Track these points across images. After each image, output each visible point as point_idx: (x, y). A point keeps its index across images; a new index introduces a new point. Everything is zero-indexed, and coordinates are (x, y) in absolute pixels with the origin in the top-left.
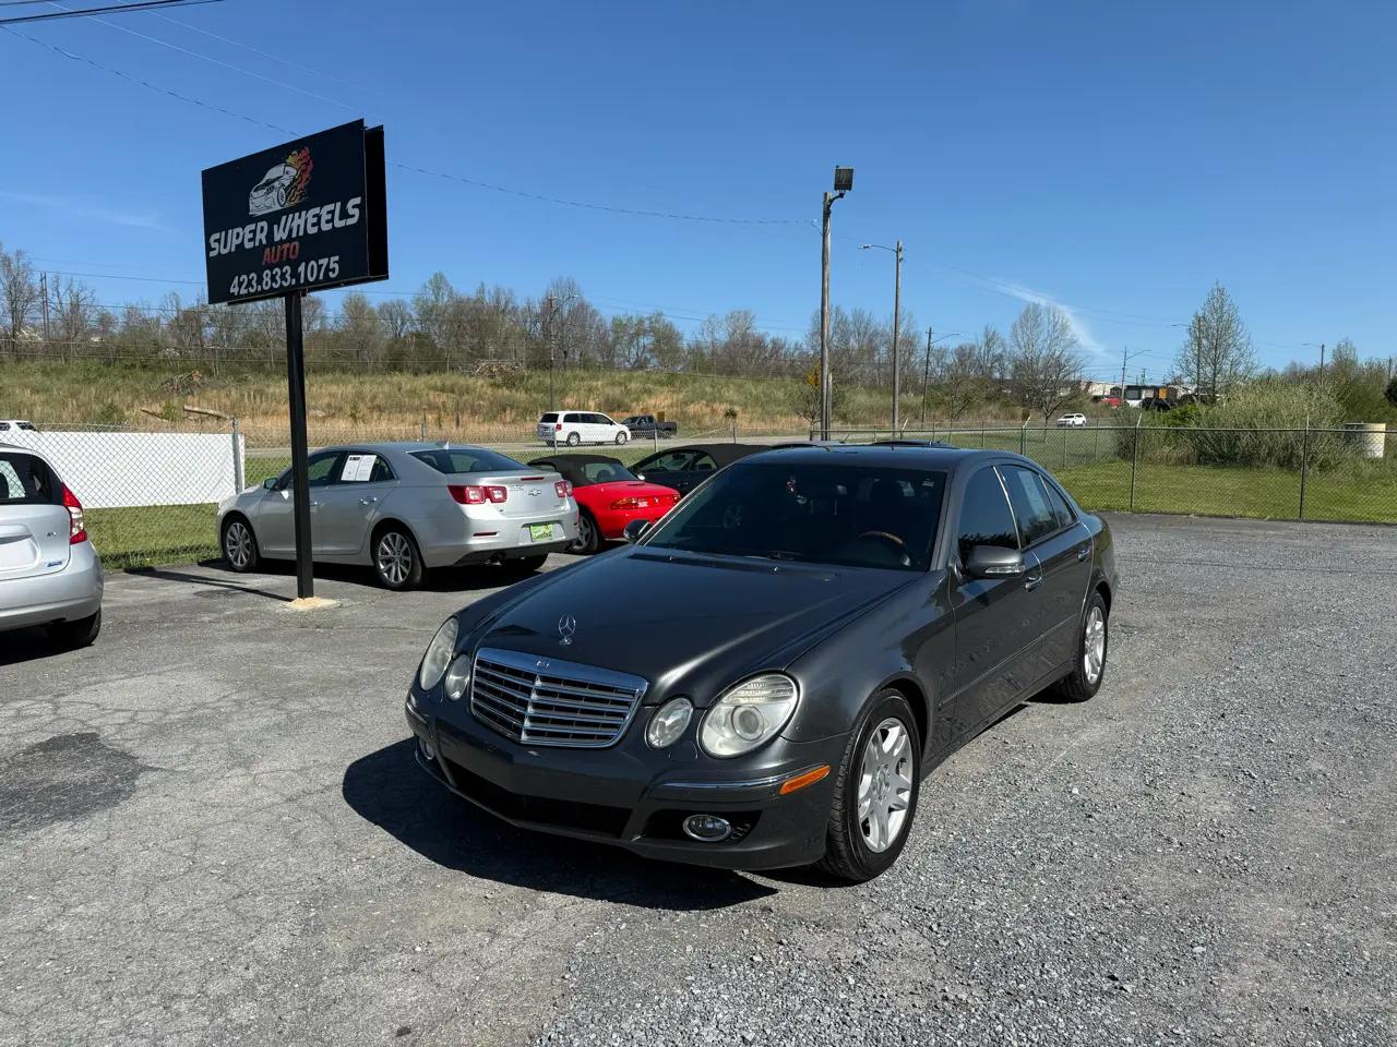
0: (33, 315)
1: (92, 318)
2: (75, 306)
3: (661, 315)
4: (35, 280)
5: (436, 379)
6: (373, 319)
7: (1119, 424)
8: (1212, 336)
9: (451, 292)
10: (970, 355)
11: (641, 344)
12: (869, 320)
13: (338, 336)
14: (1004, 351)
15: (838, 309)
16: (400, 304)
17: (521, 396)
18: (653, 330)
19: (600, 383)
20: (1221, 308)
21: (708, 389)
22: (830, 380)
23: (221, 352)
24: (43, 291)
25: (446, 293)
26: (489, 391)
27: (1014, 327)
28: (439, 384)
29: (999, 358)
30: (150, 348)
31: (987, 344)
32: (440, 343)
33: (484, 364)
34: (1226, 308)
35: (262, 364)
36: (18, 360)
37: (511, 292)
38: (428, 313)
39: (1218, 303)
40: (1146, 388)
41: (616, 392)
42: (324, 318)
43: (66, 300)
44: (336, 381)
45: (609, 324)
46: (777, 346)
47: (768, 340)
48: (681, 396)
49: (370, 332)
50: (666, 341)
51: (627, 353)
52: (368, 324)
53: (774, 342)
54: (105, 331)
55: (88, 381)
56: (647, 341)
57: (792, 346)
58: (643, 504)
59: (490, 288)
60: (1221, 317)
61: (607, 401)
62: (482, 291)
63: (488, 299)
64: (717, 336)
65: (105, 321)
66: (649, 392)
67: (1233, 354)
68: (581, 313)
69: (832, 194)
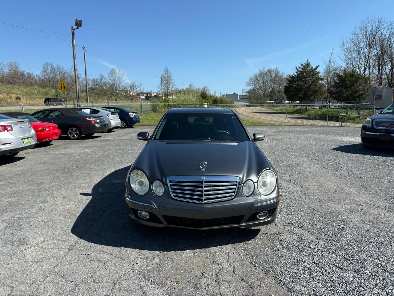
7: (152, 103)
8: (166, 80)
10: (96, 82)
12: (62, 69)
14: (106, 80)
15: (52, 64)
20: (168, 73)
21: (6, 89)
22: (79, 88)
27: (109, 74)
29: (105, 83)
31: (101, 79)
34: (169, 73)
39: (167, 71)
40: (144, 93)
46: (29, 75)
47: (25, 73)
53: (28, 74)
57: (36, 75)
58: (47, 129)
60: (168, 75)
64: (4, 70)
67: (171, 85)
69: (75, 27)
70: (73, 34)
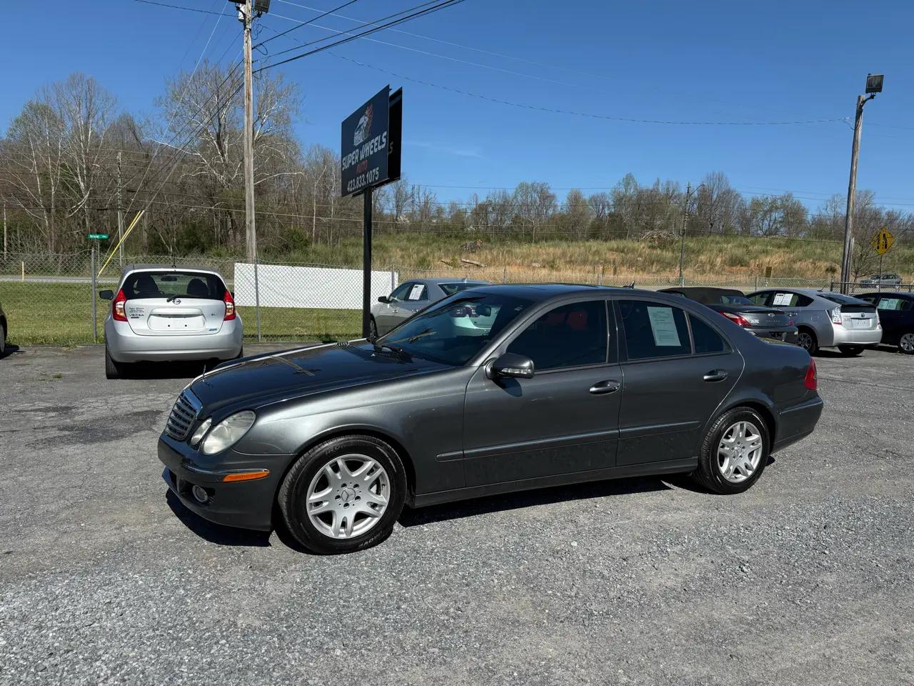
0: (407, 209)
1: (434, 209)
2: (426, 203)
3: (790, 196)
4: (408, 189)
5: (614, 244)
6: (584, 204)
9: (636, 185)
11: (773, 218)
13: (562, 217)
16: (603, 195)
17: (668, 255)
18: (784, 207)
19: (730, 245)
21: (819, 251)
23: (496, 228)
24: (413, 195)
25: (633, 187)
26: (648, 251)
28: (615, 246)
30: (460, 226)
32: (626, 219)
33: (648, 234)
35: (518, 235)
36: (398, 233)
37: (677, 183)
38: (620, 200)
41: (739, 252)
42: (556, 206)
43: (422, 199)
44: (555, 246)
45: (748, 203)
46: (892, 218)
48: (792, 256)
49: (582, 214)
50: (793, 215)
51: (761, 224)
52: (581, 209)
53: (889, 214)
54: (438, 217)
55: (427, 244)
56: (777, 215)
59: (663, 181)
61: (731, 259)
62: (657, 184)
63: (661, 190)
64: (838, 210)
65: (440, 211)
66: (766, 252)
68: (727, 195)
69: (864, 96)
70: (859, 112)
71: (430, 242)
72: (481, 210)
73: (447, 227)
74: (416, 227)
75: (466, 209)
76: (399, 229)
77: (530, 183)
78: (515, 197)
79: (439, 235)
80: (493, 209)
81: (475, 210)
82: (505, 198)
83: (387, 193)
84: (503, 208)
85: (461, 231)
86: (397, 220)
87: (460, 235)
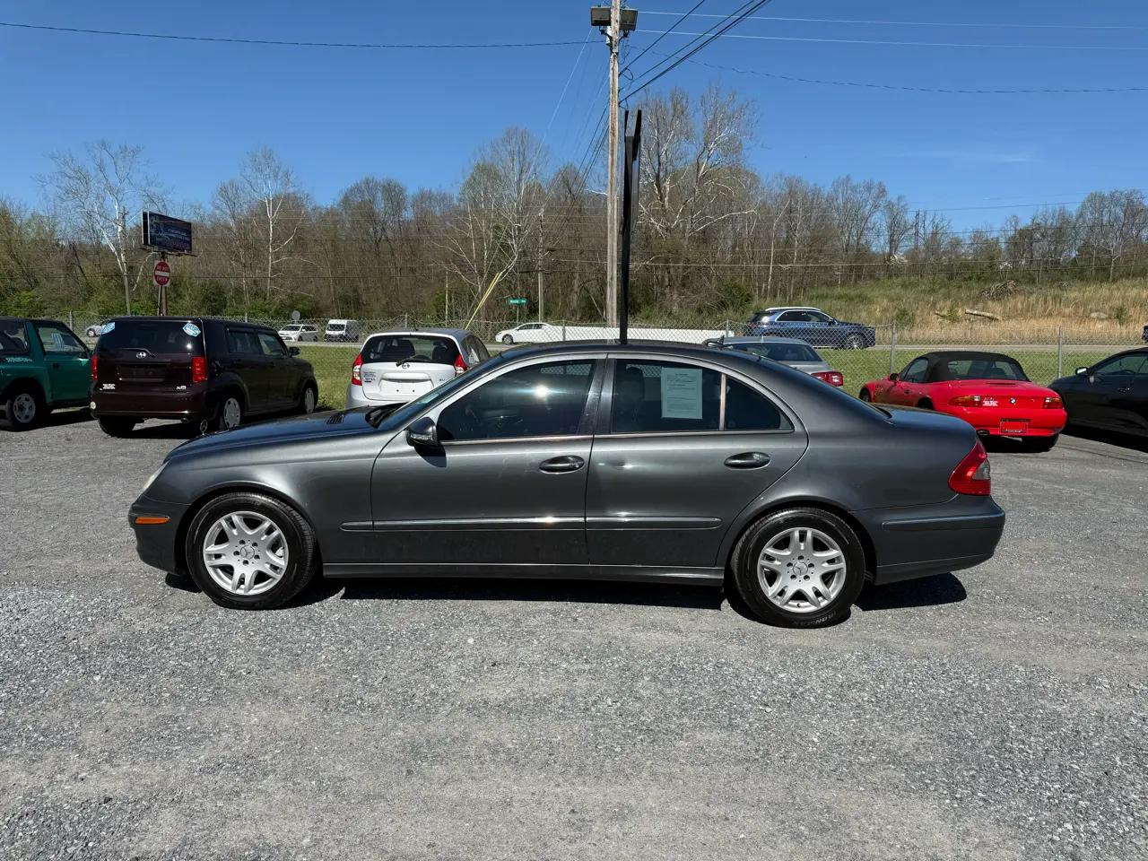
0: (906, 245)
1: (946, 242)
2: (934, 234)
4: (910, 218)
23: (1048, 262)
24: (915, 224)
30: (987, 263)
35: (1083, 271)
36: (890, 277)
43: (930, 229)
54: (952, 252)
55: (932, 291)
65: (956, 243)
71: (937, 287)
72: (1023, 239)
73: (965, 266)
74: (916, 267)
75: (998, 238)
76: (891, 271)
77: (1107, 193)
78: (1081, 215)
79: (951, 278)
80: (1042, 235)
81: (1013, 237)
82: (1063, 216)
83: (878, 225)
84: (1060, 233)
85: (989, 270)
86: (889, 260)
87: (985, 275)
